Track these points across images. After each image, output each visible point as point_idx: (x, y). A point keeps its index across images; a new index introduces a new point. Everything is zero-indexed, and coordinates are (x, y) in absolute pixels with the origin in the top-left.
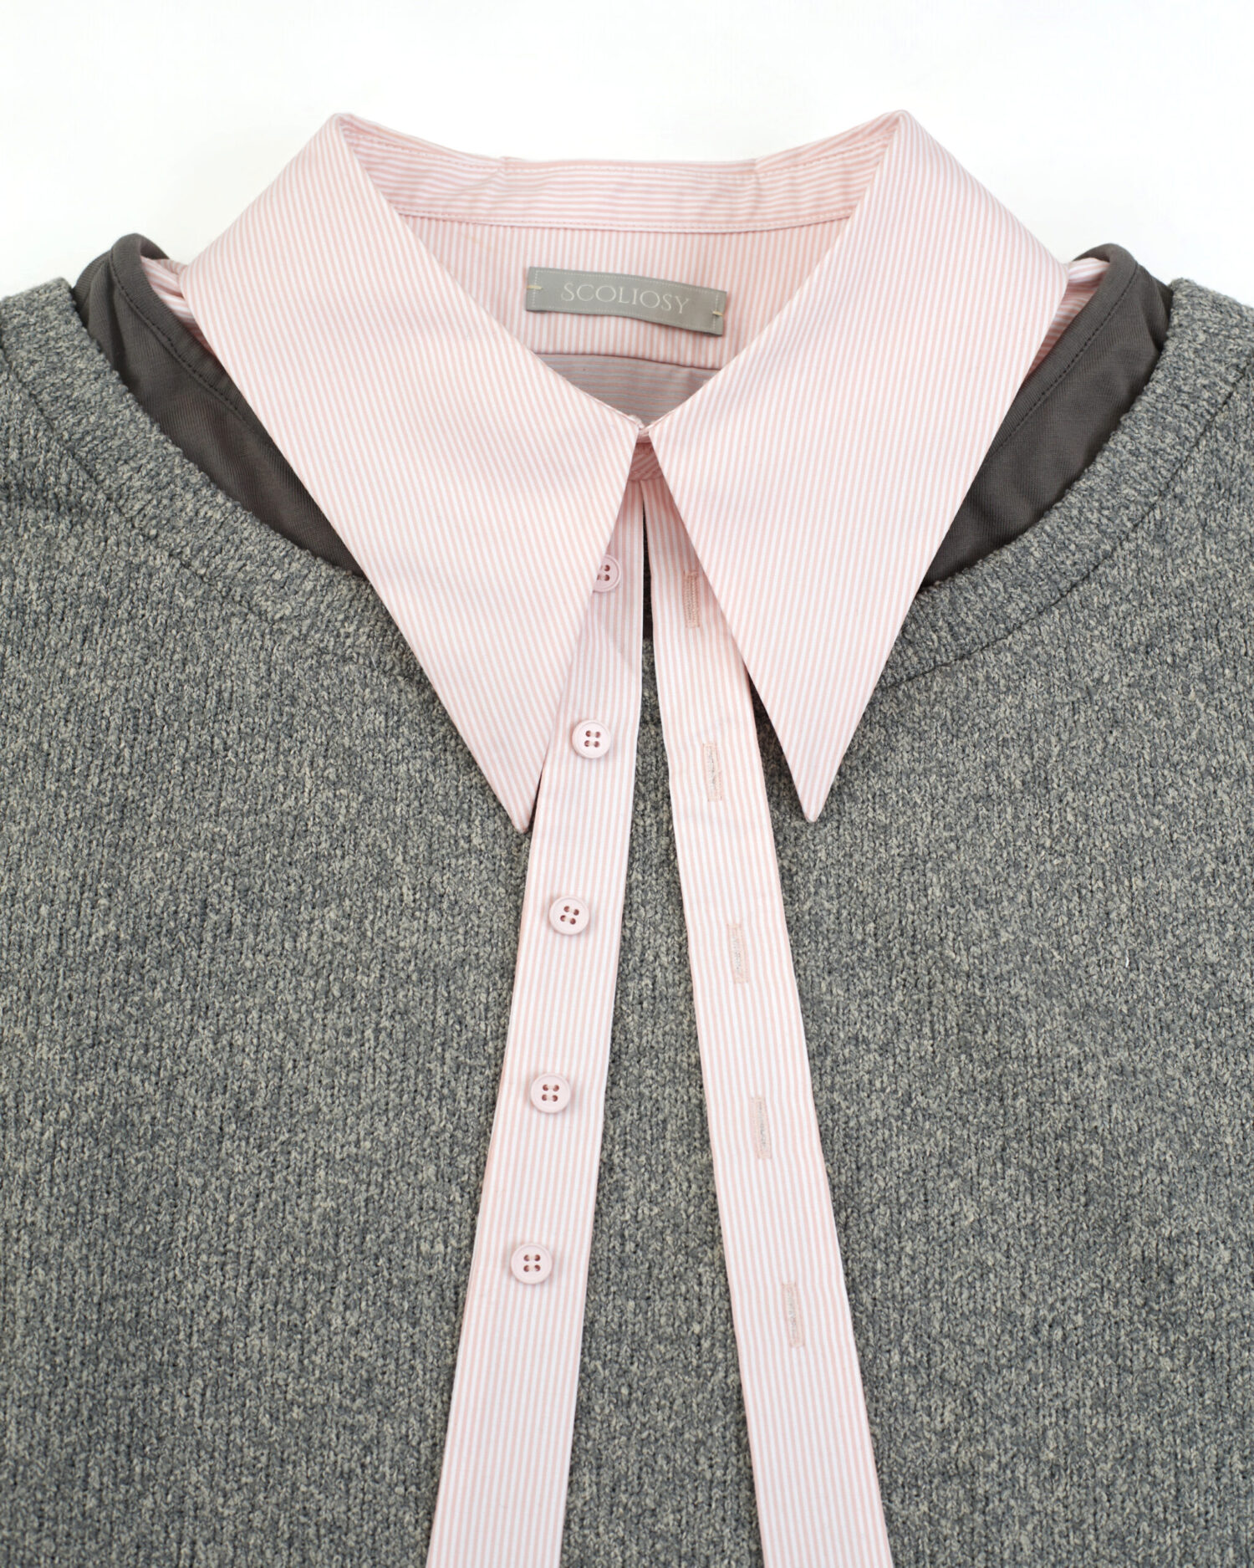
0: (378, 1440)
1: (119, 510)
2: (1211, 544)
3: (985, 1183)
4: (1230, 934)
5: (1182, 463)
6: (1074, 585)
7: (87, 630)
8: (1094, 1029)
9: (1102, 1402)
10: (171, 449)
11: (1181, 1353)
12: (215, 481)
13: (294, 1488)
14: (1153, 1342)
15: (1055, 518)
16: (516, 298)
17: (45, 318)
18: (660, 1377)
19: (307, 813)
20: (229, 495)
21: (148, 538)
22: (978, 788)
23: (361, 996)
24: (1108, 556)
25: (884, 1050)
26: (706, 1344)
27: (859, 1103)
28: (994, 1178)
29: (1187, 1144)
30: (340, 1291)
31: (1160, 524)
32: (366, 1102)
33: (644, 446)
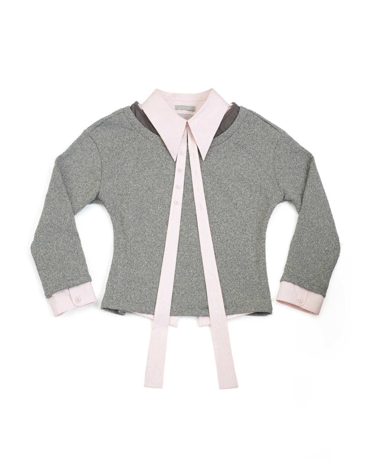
0: (163, 219)
1: (135, 130)
2: (243, 134)
3: (219, 196)
4: (244, 172)
5: (241, 125)
6: (229, 137)
7: (133, 141)
8: (230, 181)
9: (230, 216)
10: (140, 123)
11: (237, 212)
12: (145, 126)
13: (155, 223)
14: (235, 211)
15: (227, 130)
16: (174, 108)
17: (128, 110)
18: (189, 213)
19: (155, 160)
20: (146, 128)
21: (138, 133)
22: (220, 158)
23: (160, 178)
24: (233, 134)
25: (210, 183)
26: (193, 210)
27: (208, 188)
28: (220, 195)
29: (239, 192)
30: (159, 205)
31: (238, 131)
32: (161, 187)
33: (187, 123)
